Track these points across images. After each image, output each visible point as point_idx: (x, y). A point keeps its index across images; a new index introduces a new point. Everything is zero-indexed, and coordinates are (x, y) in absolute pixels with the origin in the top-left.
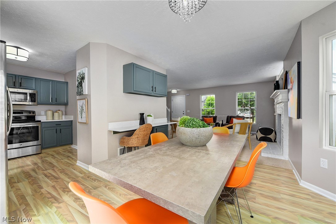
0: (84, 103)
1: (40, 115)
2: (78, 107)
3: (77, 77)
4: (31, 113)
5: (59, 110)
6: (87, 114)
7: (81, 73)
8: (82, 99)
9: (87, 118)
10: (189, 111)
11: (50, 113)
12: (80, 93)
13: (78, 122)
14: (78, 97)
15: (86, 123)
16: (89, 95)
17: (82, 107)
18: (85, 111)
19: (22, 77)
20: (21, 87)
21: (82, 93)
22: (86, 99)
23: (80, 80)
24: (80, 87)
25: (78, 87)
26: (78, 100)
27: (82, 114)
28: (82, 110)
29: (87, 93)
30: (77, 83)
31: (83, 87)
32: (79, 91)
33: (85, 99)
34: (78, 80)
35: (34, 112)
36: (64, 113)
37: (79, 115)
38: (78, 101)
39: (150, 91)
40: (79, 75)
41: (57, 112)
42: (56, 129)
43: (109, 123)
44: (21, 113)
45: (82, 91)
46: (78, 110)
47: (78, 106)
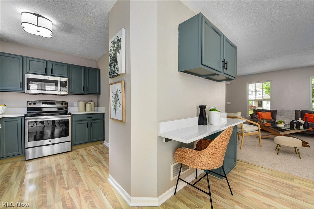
0: (120, 89)
1: (72, 106)
2: (111, 96)
3: (109, 50)
4: (63, 104)
5: (92, 101)
6: (124, 106)
7: (116, 41)
8: (117, 83)
9: (124, 114)
10: (230, 103)
11: (82, 104)
12: (114, 74)
13: (111, 118)
14: (111, 81)
15: (122, 121)
16: (127, 75)
17: (116, 95)
18: (120, 101)
19: (53, 63)
20: (52, 75)
21: (117, 72)
22: (123, 83)
23: (114, 53)
24: (114, 64)
25: (110, 64)
26: (110, 84)
27: (116, 106)
28: (117, 100)
29: (124, 72)
30: (110, 58)
31: (119, 63)
32: (112, 70)
33: (121, 82)
34: (110, 54)
35: (66, 103)
36: (96, 104)
37: (112, 107)
38: (110, 86)
39: (220, 68)
40: (112, 45)
41: (89, 103)
42: (87, 123)
43: (160, 123)
44: (54, 104)
45: (117, 69)
46: (111, 100)
47: (111, 93)
